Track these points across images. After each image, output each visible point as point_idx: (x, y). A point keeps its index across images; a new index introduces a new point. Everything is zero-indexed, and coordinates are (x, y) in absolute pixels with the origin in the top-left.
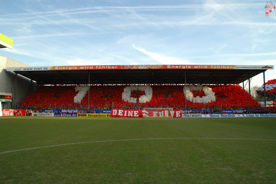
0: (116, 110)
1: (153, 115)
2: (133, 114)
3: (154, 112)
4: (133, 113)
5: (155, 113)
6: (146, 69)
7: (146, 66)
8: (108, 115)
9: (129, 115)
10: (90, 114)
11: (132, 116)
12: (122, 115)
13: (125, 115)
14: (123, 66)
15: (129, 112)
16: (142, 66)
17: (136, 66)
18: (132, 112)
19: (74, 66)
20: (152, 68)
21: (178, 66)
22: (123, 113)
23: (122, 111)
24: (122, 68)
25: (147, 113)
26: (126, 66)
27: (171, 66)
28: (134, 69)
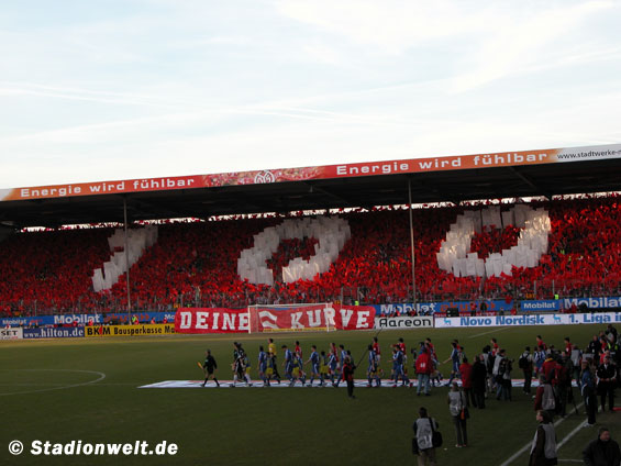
0: (189, 314)
1: (290, 325)
2: (237, 324)
3: (293, 316)
4: (237, 319)
5: (296, 317)
6: (275, 184)
7: (274, 172)
8: (167, 329)
9: (225, 328)
10: (119, 327)
11: (232, 328)
12: (206, 327)
13: (215, 327)
14: (209, 178)
15: (226, 316)
16: (263, 173)
17: (246, 175)
18: (234, 316)
19: (74, 186)
20: (293, 177)
21: (370, 165)
22: (210, 321)
23: (206, 315)
24: (207, 184)
25: (274, 318)
26: (216, 176)
27: (349, 166)
28: (241, 186)
